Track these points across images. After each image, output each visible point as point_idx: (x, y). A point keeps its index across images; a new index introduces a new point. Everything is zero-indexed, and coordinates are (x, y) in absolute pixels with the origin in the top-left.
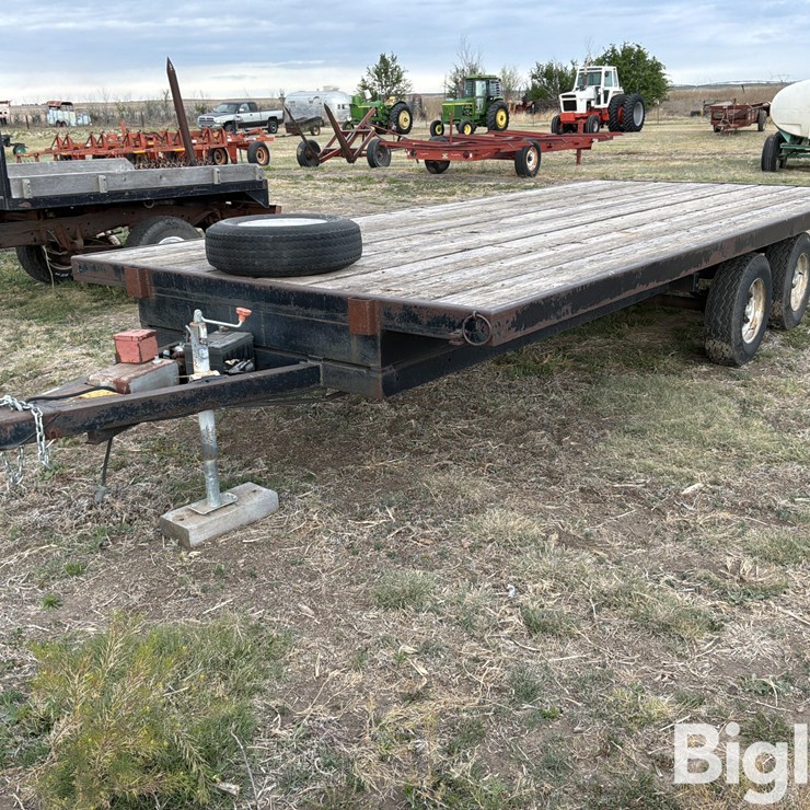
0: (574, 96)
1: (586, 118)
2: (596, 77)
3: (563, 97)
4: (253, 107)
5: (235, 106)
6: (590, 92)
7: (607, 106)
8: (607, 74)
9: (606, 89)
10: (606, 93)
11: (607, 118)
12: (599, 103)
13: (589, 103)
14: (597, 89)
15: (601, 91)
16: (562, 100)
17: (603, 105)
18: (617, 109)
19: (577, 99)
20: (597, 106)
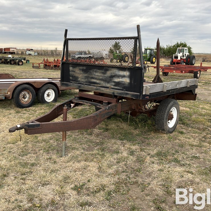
0: (178, 55)
1: (180, 61)
2: (183, 50)
3: (174, 55)
4: (85, 53)
5: (81, 53)
6: (181, 54)
7: (185, 58)
8: (186, 50)
9: (186, 53)
10: (185, 54)
11: (185, 61)
12: (183, 57)
13: (181, 57)
14: (183, 53)
15: (184, 54)
16: (174, 56)
17: (184, 58)
18: (188, 59)
19: (178, 56)
20: (183, 58)
